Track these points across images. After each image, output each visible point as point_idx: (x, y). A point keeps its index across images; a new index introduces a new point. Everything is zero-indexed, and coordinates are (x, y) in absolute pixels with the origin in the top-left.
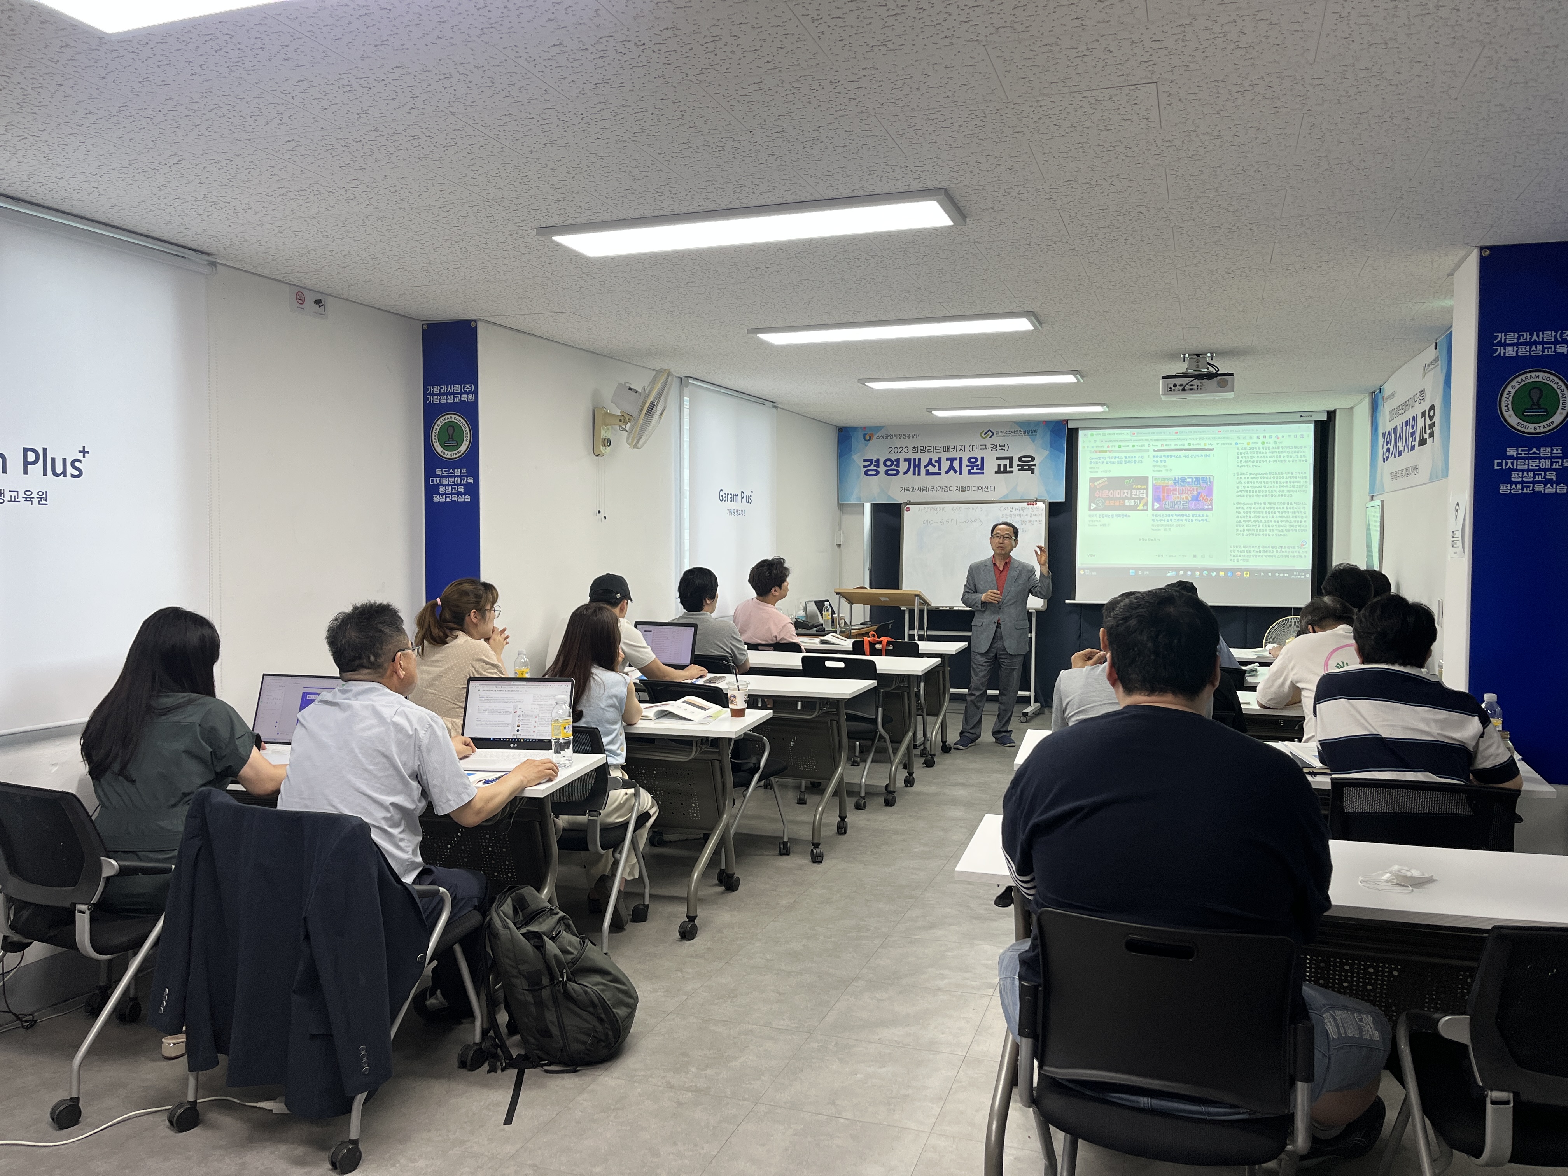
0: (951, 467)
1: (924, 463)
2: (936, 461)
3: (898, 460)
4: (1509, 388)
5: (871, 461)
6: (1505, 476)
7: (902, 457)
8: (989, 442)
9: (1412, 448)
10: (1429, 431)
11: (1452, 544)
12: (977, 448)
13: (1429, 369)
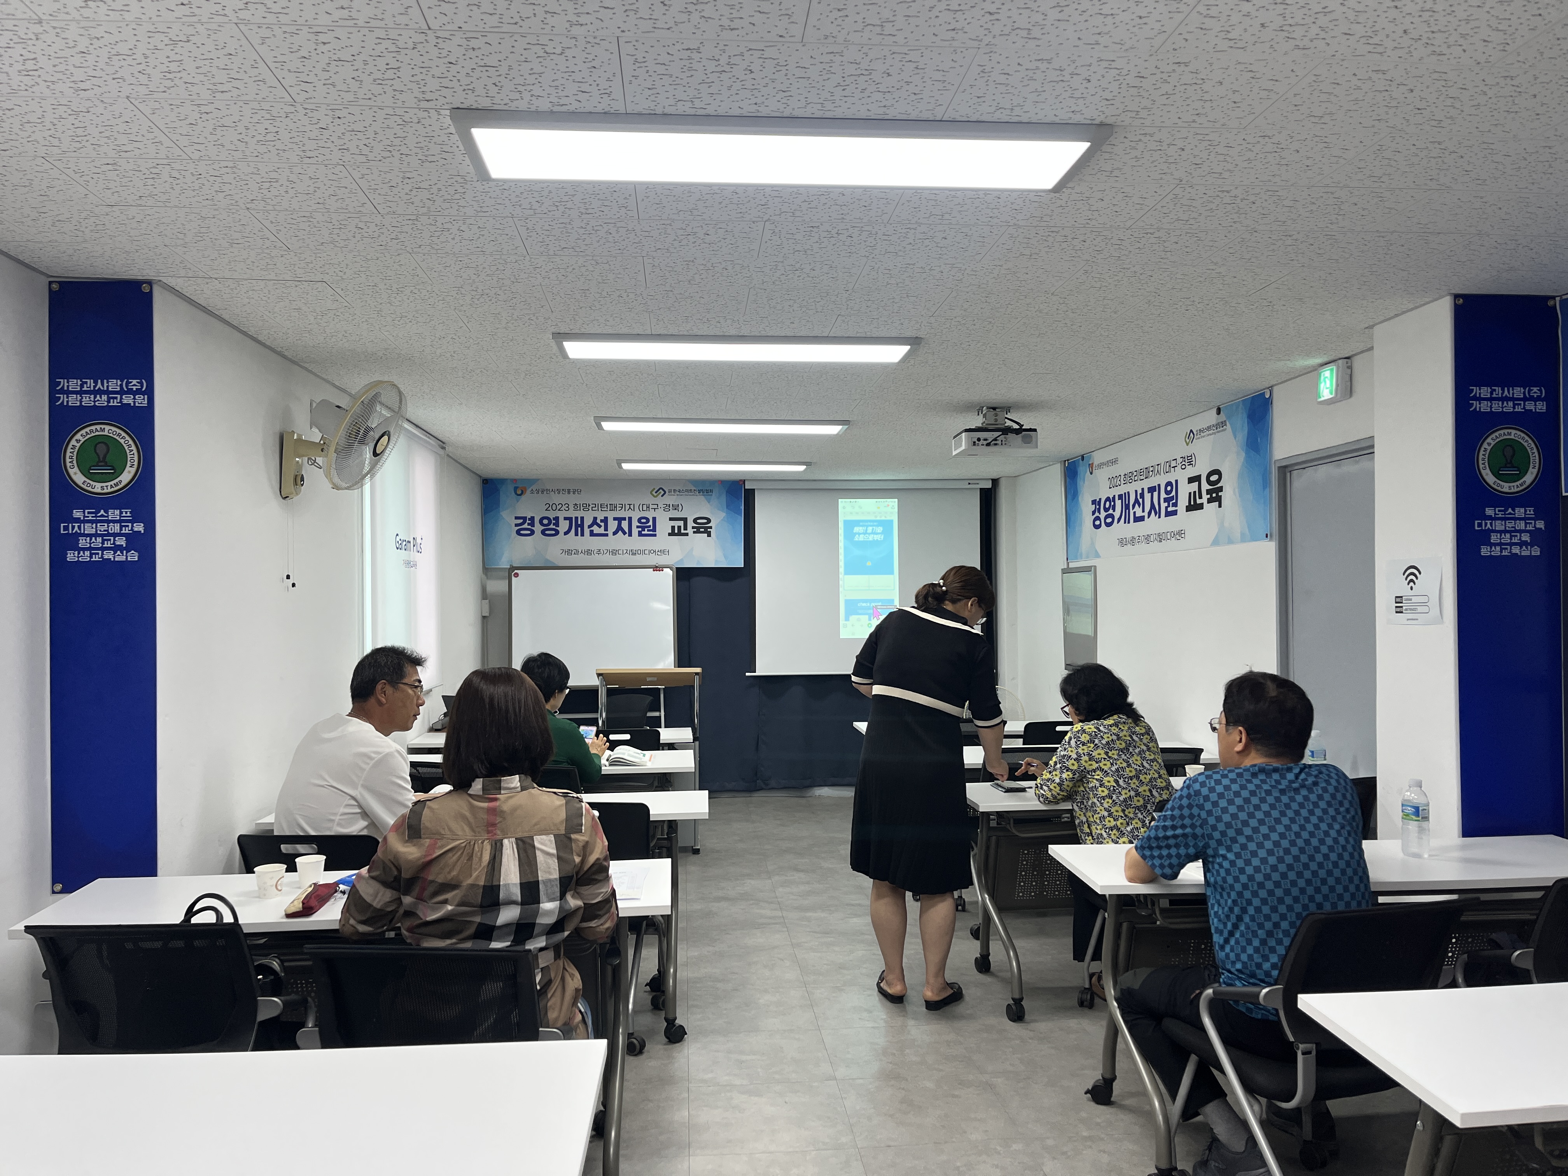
0: (620, 528)
1: (588, 522)
3: (557, 519)
4: (1485, 445)
5: (524, 519)
6: (1484, 537)
7: (561, 515)
8: (661, 501)
9: (1168, 514)
10: (1209, 496)
11: (1398, 610)
12: (648, 507)
13: (1202, 434)
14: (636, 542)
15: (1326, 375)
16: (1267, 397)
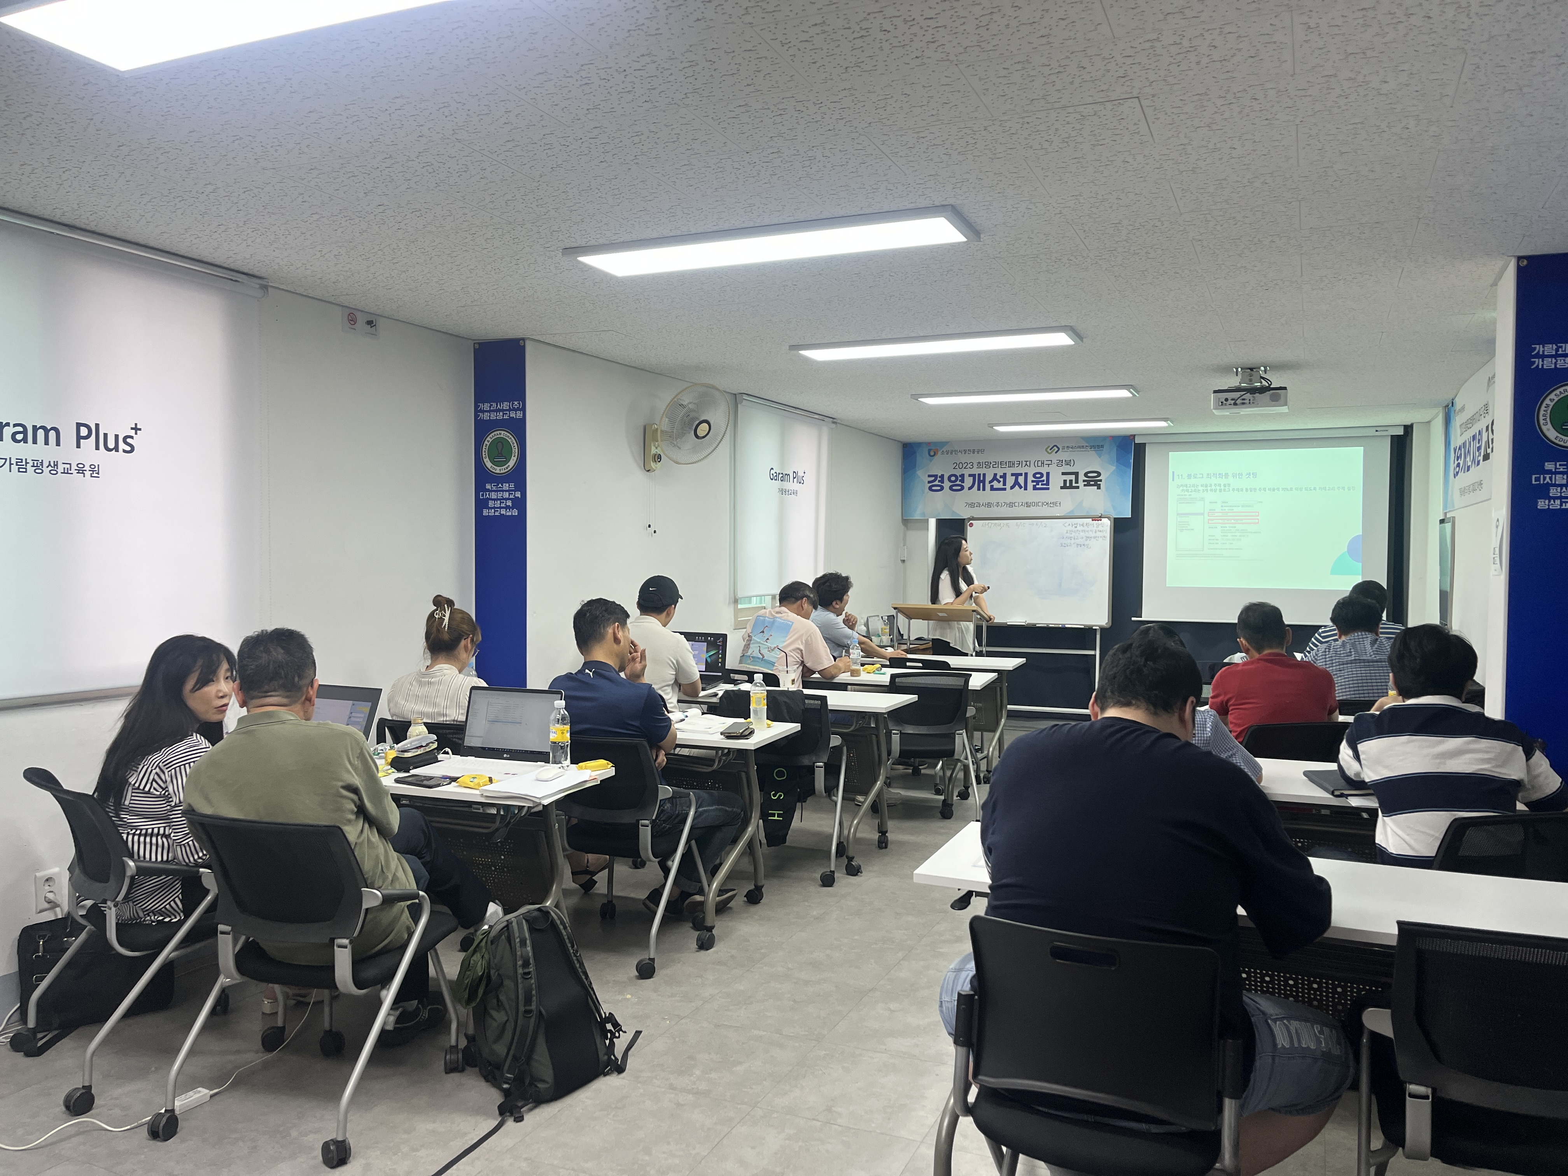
0: (1016, 483)
1: (989, 478)
2: (1001, 477)
3: (962, 476)
4: (1547, 401)
5: (936, 476)
6: (1543, 491)
7: (967, 472)
8: (1055, 457)
9: (1478, 463)
12: (1043, 463)
14: (1031, 495)
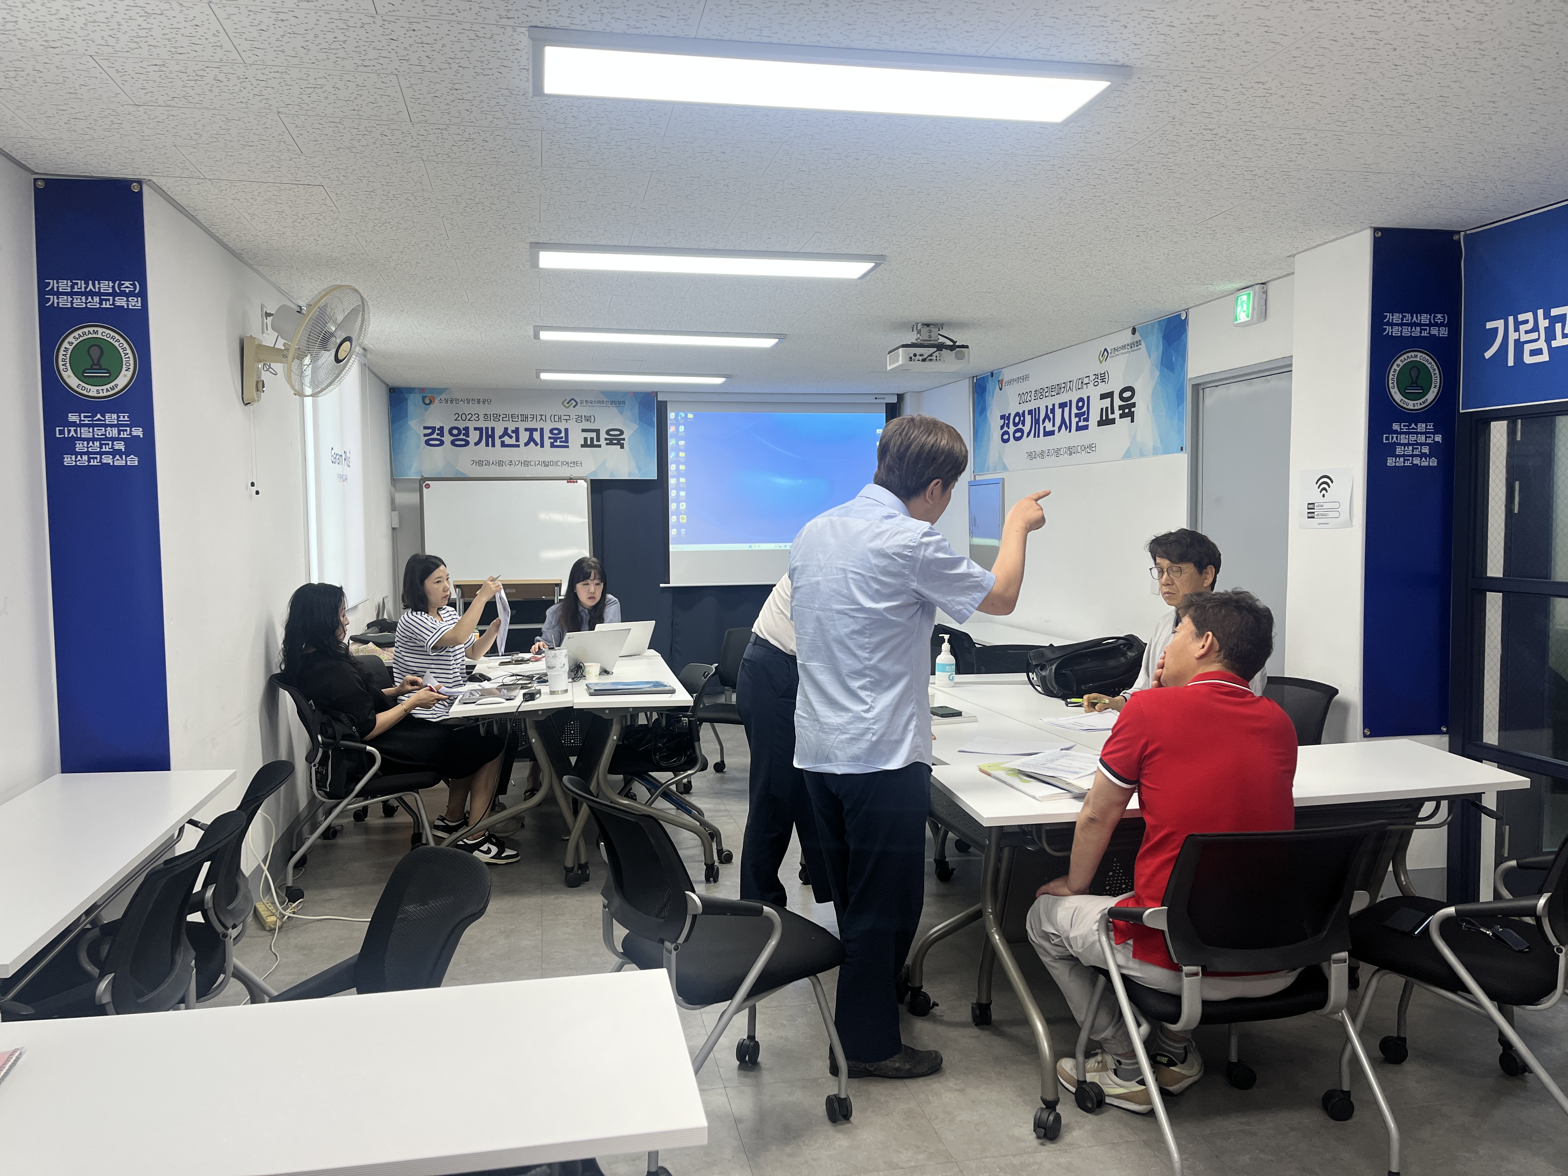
0: (531, 439)
1: (498, 432)
3: (467, 429)
4: (1394, 367)
5: (433, 429)
6: (1390, 450)
7: (471, 425)
8: (573, 412)
9: (1079, 428)
10: (1121, 412)
11: (1310, 515)
12: (560, 418)
13: (1116, 353)
14: (548, 453)
15: (1243, 299)
16: (1183, 318)
